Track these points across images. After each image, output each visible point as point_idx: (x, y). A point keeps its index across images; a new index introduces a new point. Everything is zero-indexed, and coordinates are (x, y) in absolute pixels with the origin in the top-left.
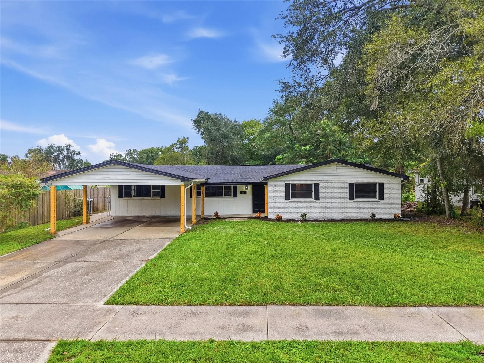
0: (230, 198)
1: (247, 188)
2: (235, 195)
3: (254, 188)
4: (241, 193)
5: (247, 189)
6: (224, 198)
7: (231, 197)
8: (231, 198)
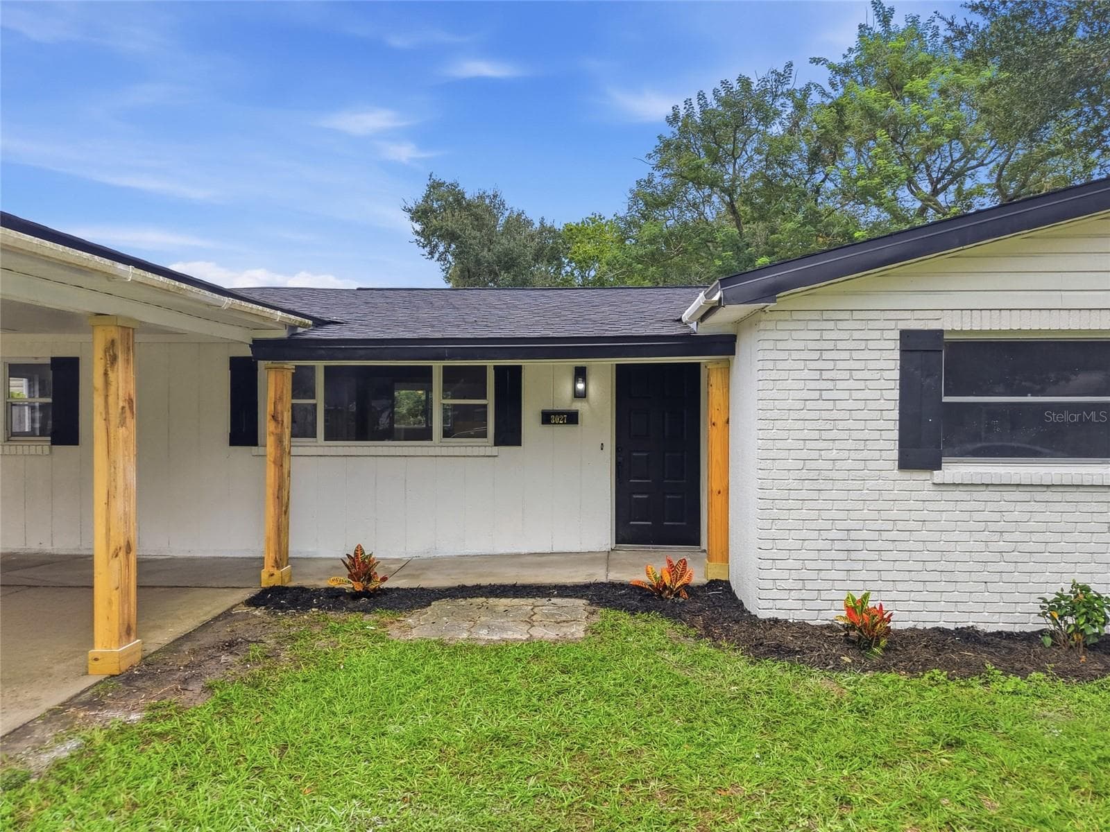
0: (476, 451)
1: (580, 386)
2: (509, 434)
3: (626, 379)
4: (547, 418)
5: (580, 396)
6: (438, 451)
7: (484, 446)
8: (482, 451)
